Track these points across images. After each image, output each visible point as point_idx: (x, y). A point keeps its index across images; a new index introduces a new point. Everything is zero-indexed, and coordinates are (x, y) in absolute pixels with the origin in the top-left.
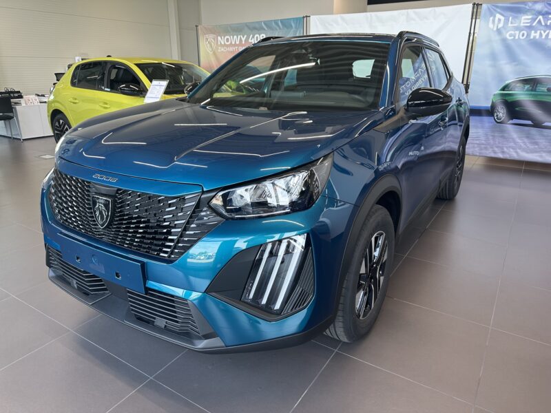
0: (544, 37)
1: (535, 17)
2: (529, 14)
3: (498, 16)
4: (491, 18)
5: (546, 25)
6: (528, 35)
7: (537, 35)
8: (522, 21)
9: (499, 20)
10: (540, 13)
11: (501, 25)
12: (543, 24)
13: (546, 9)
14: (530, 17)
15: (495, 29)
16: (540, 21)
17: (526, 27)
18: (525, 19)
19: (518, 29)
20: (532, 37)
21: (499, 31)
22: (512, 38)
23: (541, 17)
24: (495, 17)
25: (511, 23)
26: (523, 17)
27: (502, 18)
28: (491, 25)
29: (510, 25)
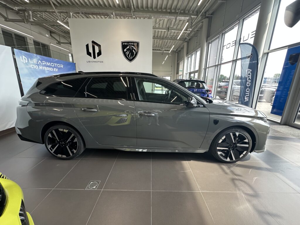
0: (44, 69)
1: (38, 61)
2: (36, 59)
3: (24, 57)
4: (21, 57)
5: (42, 64)
6: (39, 67)
7: (41, 68)
8: (34, 61)
9: (25, 59)
10: (39, 60)
11: (27, 61)
12: (41, 64)
13: (41, 59)
14: (36, 60)
15: (24, 62)
16: (40, 62)
17: (36, 64)
18: (35, 60)
19: (33, 64)
20: (40, 69)
21: (26, 64)
22: (33, 68)
23: (40, 61)
24: (22, 57)
25: (30, 61)
26: (34, 60)
27: (26, 58)
28: (22, 61)
29: (30, 62)
